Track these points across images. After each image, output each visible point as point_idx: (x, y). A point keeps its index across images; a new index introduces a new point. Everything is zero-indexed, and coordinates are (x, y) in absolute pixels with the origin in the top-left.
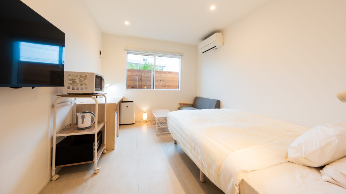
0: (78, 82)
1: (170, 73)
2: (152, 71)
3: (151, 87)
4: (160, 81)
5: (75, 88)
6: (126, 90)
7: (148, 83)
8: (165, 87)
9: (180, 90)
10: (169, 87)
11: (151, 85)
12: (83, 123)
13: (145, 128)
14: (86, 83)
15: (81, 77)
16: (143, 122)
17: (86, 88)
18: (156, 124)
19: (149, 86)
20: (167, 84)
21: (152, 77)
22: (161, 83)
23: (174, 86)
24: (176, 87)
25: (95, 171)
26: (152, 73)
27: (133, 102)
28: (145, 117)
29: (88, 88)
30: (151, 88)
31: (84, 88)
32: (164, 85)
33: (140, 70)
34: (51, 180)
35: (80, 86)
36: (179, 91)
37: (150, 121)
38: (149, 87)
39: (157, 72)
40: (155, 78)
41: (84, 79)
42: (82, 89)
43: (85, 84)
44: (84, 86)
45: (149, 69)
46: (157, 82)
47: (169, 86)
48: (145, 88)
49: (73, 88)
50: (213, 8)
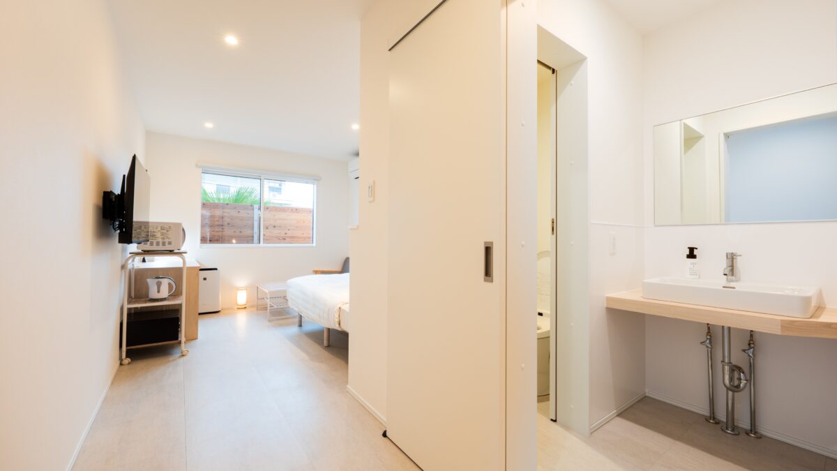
0: (158, 235)
1: (296, 210)
2: (256, 206)
3: (253, 240)
4: (274, 227)
5: (155, 244)
6: (200, 247)
7: (247, 232)
8: (285, 239)
9: (314, 245)
10: (293, 239)
11: (253, 237)
12: (159, 292)
13: (242, 319)
14: (169, 236)
15: (162, 228)
16: (238, 308)
17: (170, 243)
18: (266, 310)
19: (248, 237)
20: (290, 233)
21: (256, 218)
22: (276, 232)
23: (305, 238)
24: (309, 239)
25: (182, 353)
26: (256, 212)
27: (216, 269)
28: (242, 298)
29: (173, 243)
30: (253, 243)
31: (167, 244)
32: (283, 235)
33: (227, 204)
34: (121, 364)
35: (160, 240)
36: (313, 247)
37: (252, 306)
38: (249, 239)
39: (267, 208)
40: (264, 221)
41: (168, 231)
42: (164, 244)
43: (168, 238)
44: (167, 241)
45: (248, 202)
46: (268, 230)
47: (292, 237)
48: (234, 241)
49: (152, 244)
50: (356, 127)
